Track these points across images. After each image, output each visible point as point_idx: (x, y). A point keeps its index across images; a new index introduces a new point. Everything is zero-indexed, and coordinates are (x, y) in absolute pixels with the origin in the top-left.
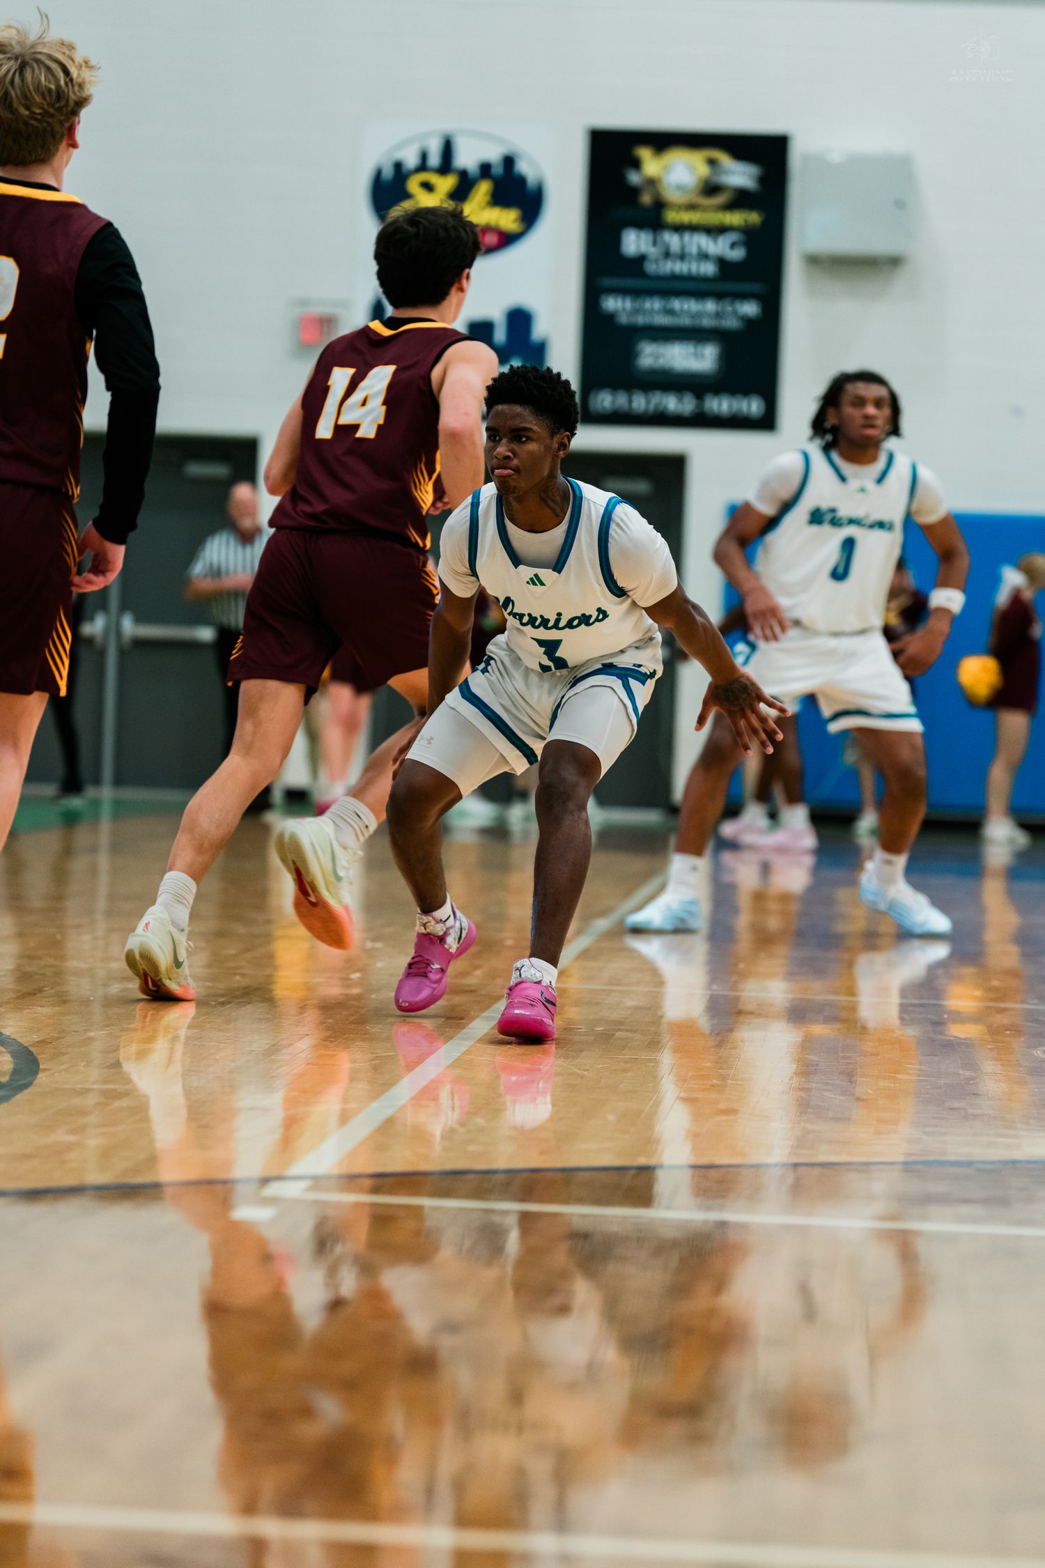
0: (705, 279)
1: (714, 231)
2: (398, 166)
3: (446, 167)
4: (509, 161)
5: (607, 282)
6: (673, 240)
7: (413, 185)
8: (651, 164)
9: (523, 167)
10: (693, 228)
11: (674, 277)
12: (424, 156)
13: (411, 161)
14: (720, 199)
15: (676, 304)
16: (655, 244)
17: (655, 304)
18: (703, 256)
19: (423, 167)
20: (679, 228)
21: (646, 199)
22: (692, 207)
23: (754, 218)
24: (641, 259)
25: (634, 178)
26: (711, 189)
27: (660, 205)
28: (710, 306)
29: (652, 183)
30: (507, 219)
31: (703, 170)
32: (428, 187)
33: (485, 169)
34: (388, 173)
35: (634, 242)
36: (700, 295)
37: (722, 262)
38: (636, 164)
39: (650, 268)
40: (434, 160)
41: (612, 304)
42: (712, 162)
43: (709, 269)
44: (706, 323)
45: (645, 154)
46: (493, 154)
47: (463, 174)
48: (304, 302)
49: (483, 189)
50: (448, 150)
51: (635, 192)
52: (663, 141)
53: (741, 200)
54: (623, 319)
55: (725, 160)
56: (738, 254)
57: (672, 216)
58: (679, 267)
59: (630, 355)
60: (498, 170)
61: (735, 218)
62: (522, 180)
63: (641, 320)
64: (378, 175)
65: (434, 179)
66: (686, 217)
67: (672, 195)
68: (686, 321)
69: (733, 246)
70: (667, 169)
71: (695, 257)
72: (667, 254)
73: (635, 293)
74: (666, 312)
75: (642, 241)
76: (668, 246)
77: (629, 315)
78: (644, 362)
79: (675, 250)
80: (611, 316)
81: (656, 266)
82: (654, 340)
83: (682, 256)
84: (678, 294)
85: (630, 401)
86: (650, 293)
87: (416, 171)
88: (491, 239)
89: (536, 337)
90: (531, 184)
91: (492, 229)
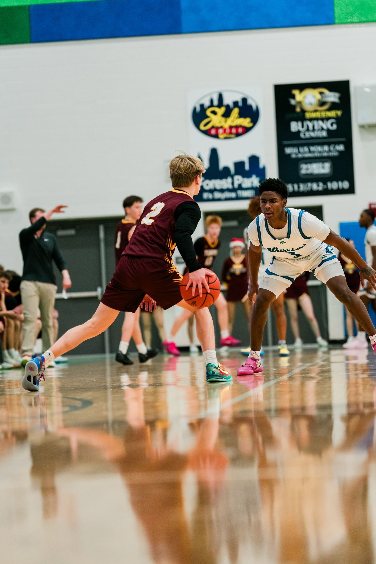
0: (323, 138)
1: (323, 119)
2: (202, 106)
3: (220, 104)
4: (244, 100)
5: (286, 143)
6: (310, 125)
7: (208, 113)
8: (299, 96)
9: (250, 102)
10: (317, 119)
11: (312, 138)
12: (212, 101)
13: (207, 103)
14: (326, 107)
15: (313, 148)
16: (303, 127)
17: (306, 149)
18: (323, 129)
19: (212, 105)
20: (311, 120)
21: (298, 110)
22: (316, 111)
23: (339, 113)
24: (299, 132)
25: (293, 102)
26: (322, 103)
27: (303, 111)
28: (326, 148)
29: (300, 103)
30: (246, 122)
31: (319, 97)
32: (214, 113)
33: (236, 104)
34: (198, 109)
35: (295, 126)
36: (322, 144)
37: (328, 131)
38: (293, 97)
39: (302, 135)
40: (216, 103)
41: (288, 151)
42: (321, 93)
43: (324, 134)
44: (325, 154)
45: (296, 92)
46: (239, 98)
47: (228, 107)
49: (236, 111)
50: (221, 98)
51: (294, 107)
52: (302, 87)
53: (334, 106)
54: (294, 156)
55: (326, 91)
56: (335, 127)
57: (308, 115)
58: (313, 134)
59: (298, 169)
60: (240, 104)
61: (332, 114)
62: (251, 107)
63: (300, 156)
64: (195, 109)
65: (217, 109)
66: (314, 115)
67: (307, 107)
68: (317, 155)
69: (332, 125)
70: (305, 97)
71: (318, 130)
72: (308, 130)
73: (298, 146)
74: (310, 152)
75: (298, 126)
76: (308, 127)
77: (296, 154)
78: (303, 171)
79: (311, 128)
80: (289, 155)
81: (304, 135)
82: (306, 163)
83: (314, 130)
84: (313, 144)
85: (299, 187)
86: (303, 145)
87: (209, 107)
88: (240, 130)
89: (261, 166)
90: (254, 108)
91: (241, 126)
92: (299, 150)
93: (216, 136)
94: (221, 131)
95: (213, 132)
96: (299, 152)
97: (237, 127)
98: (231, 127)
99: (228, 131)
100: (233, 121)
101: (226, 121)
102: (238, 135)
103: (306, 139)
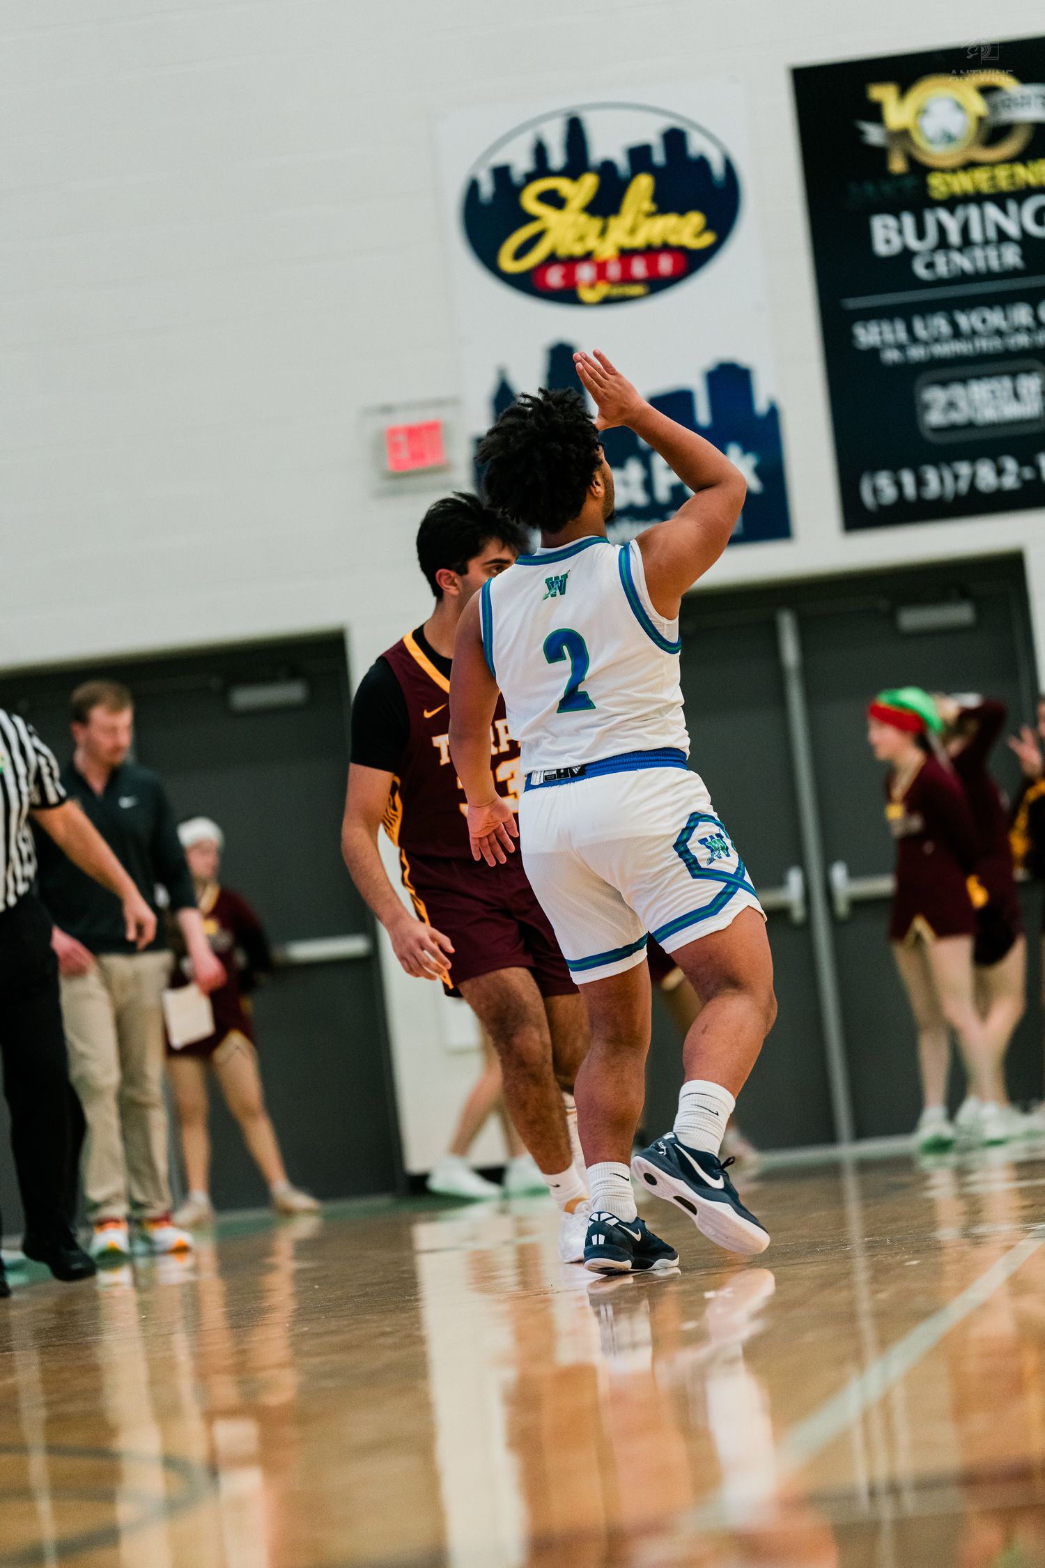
0: (1009, 274)
1: (999, 199)
2: (501, 174)
3: (577, 164)
4: (675, 139)
5: (852, 303)
6: (951, 223)
7: (529, 201)
8: (897, 109)
9: (697, 145)
10: (978, 198)
11: (963, 278)
12: (540, 152)
14: (1010, 147)
15: (965, 321)
16: (921, 234)
17: (940, 324)
18: (1003, 237)
19: (541, 169)
20: (952, 203)
21: (897, 165)
22: (970, 166)
24: (907, 255)
25: (874, 135)
26: (994, 133)
27: (919, 170)
28: (1022, 314)
29: (903, 135)
30: (687, 229)
31: (978, 106)
32: (554, 200)
33: (639, 157)
34: (487, 188)
35: (888, 234)
36: (1003, 301)
37: (1026, 241)
38: (875, 113)
39: (920, 269)
40: (557, 158)
41: (867, 335)
42: (987, 91)
43: (1012, 256)
44: (1022, 340)
45: (883, 93)
46: (649, 132)
47: (607, 169)
48: (387, 409)
49: (642, 187)
51: (880, 154)
52: (907, 70)
53: (1040, 142)
54: (891, 356)
55: (1005, 82)
57: (938, 185)
58: (963, 262)
59: (912, 409)
60: (659, 157)
61: (1038, 173)
63: (917, 353)
64: (474, 187)
65: (563, 185)
66: (963, 183)
67: (934, 152)
68: (984, 344)
69: (1039, 217)
70: (922, 112)
71: (986, 242)
72: (943, 243)
73: (906, 313)
74: (957, 334)
75: (900, 232)
76: (942, 230)
77: (901, 347)
78: (935, 418)
79: (954, 237)
80: (874, 352)
81: (930, 266)
82: (944, 383)
83: (967, 242)
84: (968, 304)
85: (920, 482)
86: (927, 309)
87: (530, 178)
88: (665, 265)
89: (761, 405)
90: (718, 168)
91: (666, 248)
92: (910, 330)
93: (568, 295)
94: (585, 273)
95: (555, 277)
96: (914, 339)
97: (650, 252)
98: (626, 255)
99: (614, 271)
100: (633, 231)
101: (603, 232)
102: (657, 284)
103: (940, 282)
